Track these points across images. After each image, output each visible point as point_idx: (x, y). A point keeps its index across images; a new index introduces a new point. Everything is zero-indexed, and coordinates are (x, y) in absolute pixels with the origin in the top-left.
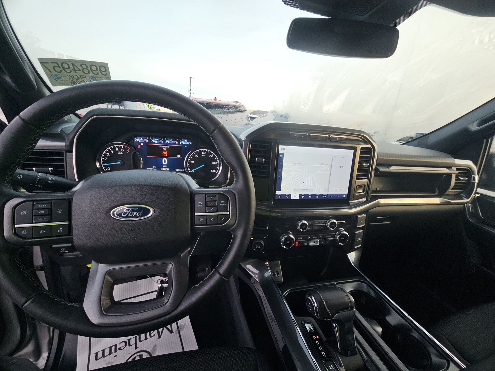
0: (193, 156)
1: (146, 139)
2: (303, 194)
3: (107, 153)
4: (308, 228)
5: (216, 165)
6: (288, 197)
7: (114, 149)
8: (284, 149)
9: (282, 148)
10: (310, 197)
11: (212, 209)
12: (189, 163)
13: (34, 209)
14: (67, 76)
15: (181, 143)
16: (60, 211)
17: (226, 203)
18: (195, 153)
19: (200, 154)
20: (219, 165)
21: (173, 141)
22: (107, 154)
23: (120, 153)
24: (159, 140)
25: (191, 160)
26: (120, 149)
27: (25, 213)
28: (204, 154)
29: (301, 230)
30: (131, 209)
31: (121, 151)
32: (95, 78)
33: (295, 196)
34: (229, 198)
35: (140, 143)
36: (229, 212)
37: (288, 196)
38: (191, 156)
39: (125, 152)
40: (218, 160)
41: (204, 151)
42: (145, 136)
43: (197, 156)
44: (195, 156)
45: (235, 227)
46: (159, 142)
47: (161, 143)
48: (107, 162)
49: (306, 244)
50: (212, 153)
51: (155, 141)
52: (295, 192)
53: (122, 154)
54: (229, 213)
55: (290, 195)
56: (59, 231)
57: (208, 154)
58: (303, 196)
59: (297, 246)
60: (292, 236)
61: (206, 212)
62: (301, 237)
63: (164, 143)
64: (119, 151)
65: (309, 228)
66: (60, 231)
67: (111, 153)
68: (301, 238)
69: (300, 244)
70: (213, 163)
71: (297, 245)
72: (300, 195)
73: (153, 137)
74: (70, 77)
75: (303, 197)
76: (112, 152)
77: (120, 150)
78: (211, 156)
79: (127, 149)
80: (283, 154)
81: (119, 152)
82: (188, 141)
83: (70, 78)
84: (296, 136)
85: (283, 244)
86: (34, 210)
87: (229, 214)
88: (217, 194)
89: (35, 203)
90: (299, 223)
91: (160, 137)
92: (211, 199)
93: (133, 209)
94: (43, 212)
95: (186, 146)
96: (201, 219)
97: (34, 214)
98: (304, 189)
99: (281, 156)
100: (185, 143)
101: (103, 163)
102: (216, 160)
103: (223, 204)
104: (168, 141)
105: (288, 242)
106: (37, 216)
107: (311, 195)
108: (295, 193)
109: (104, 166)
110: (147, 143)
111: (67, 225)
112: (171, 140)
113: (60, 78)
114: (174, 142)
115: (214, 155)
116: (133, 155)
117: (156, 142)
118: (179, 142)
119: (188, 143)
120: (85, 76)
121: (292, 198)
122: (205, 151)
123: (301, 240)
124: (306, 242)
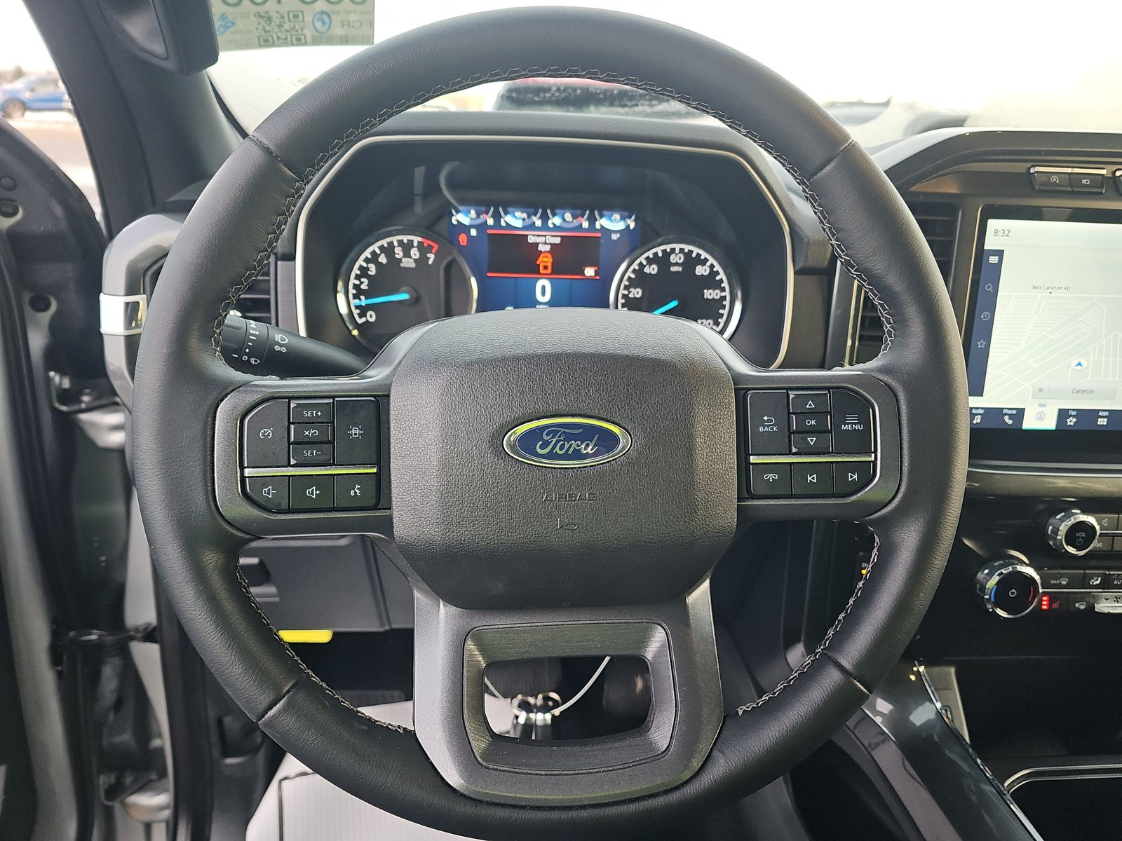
0: (640, 271)
1: (487, 214)
2: (1073, 410)
3: (367, 263)
4: (1098, 542)
5: (719, 302)
6: (1010, 422)
7: (388, 251)
8: (1006, 233)
9: (996, 232)
10: (1102, 422)
11: (812, 440)
12: (624, 296)
13: (293, 423)
14: (252, 17)
15: (598, 227)
16: (355, 432)
17: (865, 419)
18: (647, 259)
19: (663, 261)
20: (727, 303)
21: (574, 217)
22: (368, 269)
23: (408, 263)
24: (529, 217)
25: (633, 283)
26: (407, 248)
27: (268, 435)
28: (677, 264)
29: (1071, 550)
30: (562, 430)
31: (411, 257)
32: (329, 16)
33: (1040, 417)
34: (876, 405)
35: (464, 229)
36: (873, 455)
37: (1011, 416)
38: (634, 271)
39: (422, 261)
40: (725, 284)
41: (678, 251)
42: (483, 205)
43: (652, 270)
44: (647, 270)
45: (896, 508)
46: (528, 222)
47: (532, 227)
48: (368, 294)
49: (1082, 607)
50: (706, 260)
51: (515, 220)
52: (1043, 401)
53: (413, 265)
54: (873, 459)
55: (1021, 412)
56: (352, 493)
57: (691, 262)
58: (1074, 416)
59: (1045, 610)
60: (1030, 571)
61: (790, 453)
62: (1062, 576)
63: (545, 227)
64: (404, 256)
65: (1098, 545)
66: (355, 492)
67: (378, 265)
68: (1064, 583)
69: (1055, 605)
70: (709, 294)
71: (1044, 607)
72: (1063, 414)
73: (508, 206)
74: (260, 20)
75: (1071, 421)
76: (383, 259)
77: (407, 254)
78: (701, 270)
79: (430, 249)
80: (1000, 253)
81: (403, 260)
82: (623, 218)
83: (259, 23)
84: (1055, 179)
85: (993, 600)
86: (292, 426)
87: (875, 463)
88: (828, 388)
89: (293, 405)
90: (1062, 520)
91: (530, 207)
92: (810, 405)
93: (567, 431)
94: (315, 433)
95: (615, 237)
96: (771, 476)
97: (292, 439)
98: (1078, 392)
99: (993, 259)
100: (614, 223)
101: (356, 297)
102: (717, 285)
103: (851, 425)
104: (557, 220)
105: (1013, 593)
106: (300, 443)
107: (1107, 414)
108: (1041, 405)
109: (357, 307)
110: (490, 227)
111: (374, 476)
112: (568, 216)
113: (233, 23)
114: (576, 223)
115: (712, 266)
116: (448, 268)
117: (519, 224)
118: (592, 220)
119: (621, 226)
120: (302, 12)
121: (1029, 424)
122: (682, 250)
123: (1064, 587)
124: (1081, 597)
